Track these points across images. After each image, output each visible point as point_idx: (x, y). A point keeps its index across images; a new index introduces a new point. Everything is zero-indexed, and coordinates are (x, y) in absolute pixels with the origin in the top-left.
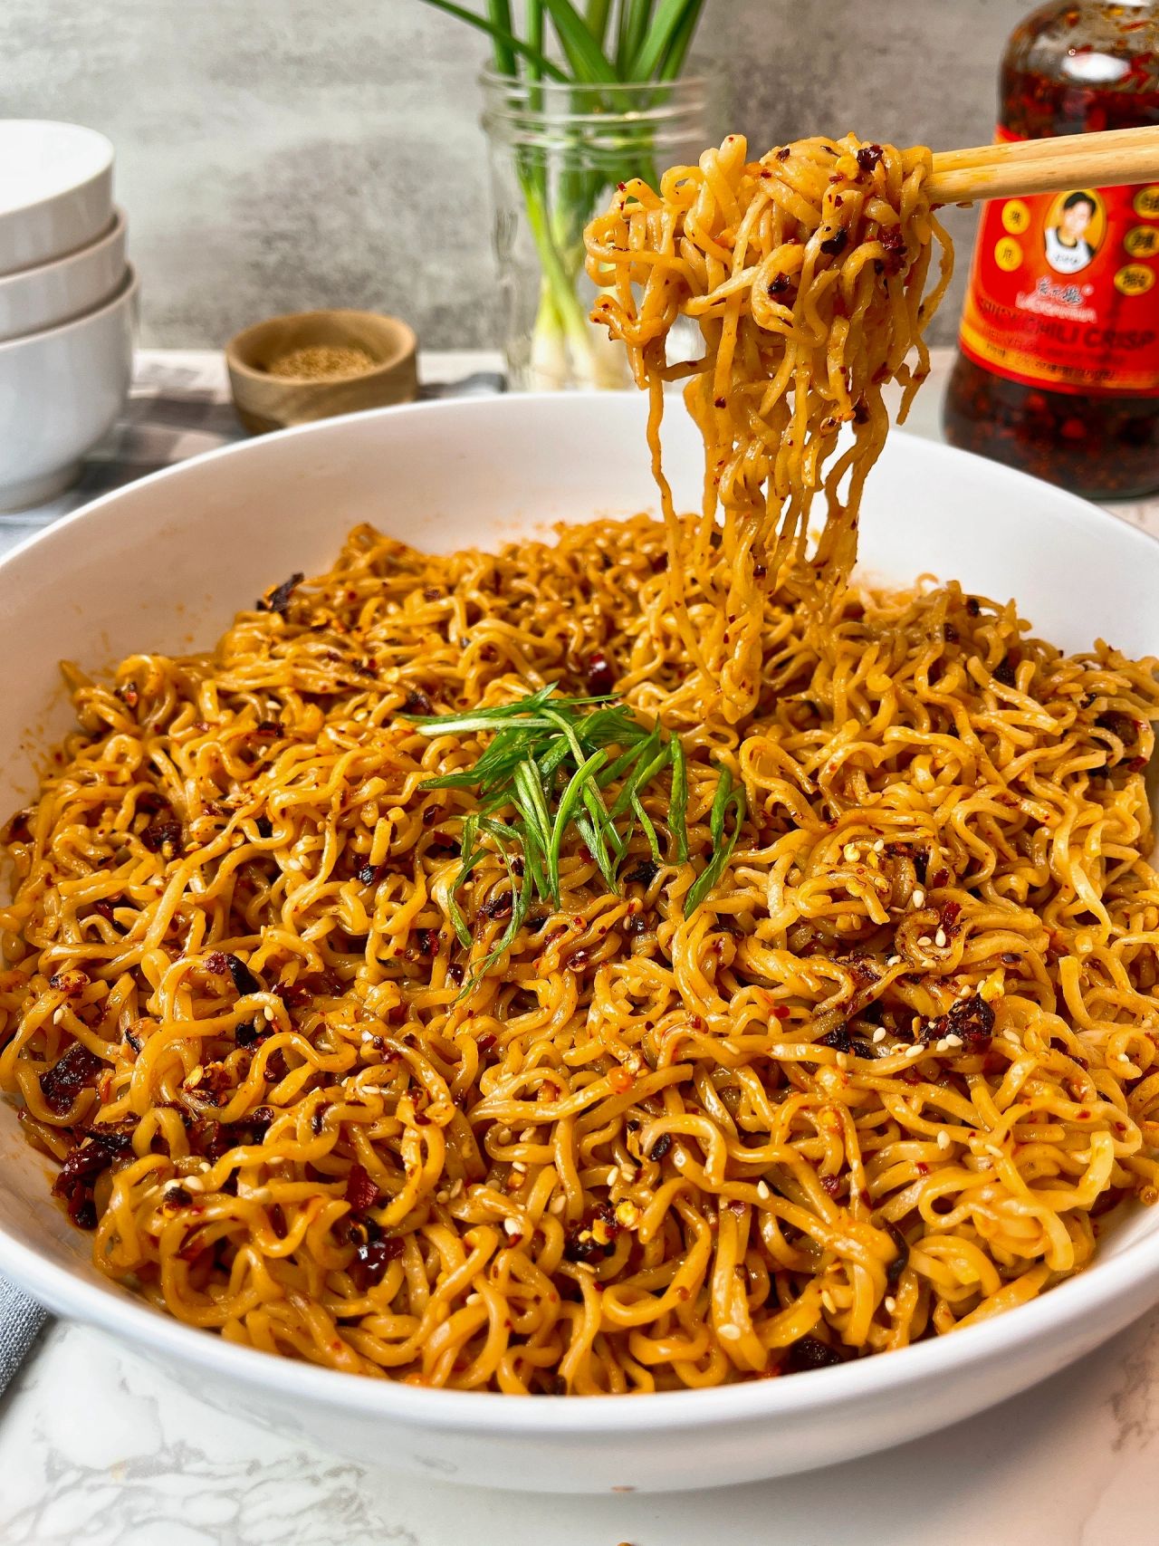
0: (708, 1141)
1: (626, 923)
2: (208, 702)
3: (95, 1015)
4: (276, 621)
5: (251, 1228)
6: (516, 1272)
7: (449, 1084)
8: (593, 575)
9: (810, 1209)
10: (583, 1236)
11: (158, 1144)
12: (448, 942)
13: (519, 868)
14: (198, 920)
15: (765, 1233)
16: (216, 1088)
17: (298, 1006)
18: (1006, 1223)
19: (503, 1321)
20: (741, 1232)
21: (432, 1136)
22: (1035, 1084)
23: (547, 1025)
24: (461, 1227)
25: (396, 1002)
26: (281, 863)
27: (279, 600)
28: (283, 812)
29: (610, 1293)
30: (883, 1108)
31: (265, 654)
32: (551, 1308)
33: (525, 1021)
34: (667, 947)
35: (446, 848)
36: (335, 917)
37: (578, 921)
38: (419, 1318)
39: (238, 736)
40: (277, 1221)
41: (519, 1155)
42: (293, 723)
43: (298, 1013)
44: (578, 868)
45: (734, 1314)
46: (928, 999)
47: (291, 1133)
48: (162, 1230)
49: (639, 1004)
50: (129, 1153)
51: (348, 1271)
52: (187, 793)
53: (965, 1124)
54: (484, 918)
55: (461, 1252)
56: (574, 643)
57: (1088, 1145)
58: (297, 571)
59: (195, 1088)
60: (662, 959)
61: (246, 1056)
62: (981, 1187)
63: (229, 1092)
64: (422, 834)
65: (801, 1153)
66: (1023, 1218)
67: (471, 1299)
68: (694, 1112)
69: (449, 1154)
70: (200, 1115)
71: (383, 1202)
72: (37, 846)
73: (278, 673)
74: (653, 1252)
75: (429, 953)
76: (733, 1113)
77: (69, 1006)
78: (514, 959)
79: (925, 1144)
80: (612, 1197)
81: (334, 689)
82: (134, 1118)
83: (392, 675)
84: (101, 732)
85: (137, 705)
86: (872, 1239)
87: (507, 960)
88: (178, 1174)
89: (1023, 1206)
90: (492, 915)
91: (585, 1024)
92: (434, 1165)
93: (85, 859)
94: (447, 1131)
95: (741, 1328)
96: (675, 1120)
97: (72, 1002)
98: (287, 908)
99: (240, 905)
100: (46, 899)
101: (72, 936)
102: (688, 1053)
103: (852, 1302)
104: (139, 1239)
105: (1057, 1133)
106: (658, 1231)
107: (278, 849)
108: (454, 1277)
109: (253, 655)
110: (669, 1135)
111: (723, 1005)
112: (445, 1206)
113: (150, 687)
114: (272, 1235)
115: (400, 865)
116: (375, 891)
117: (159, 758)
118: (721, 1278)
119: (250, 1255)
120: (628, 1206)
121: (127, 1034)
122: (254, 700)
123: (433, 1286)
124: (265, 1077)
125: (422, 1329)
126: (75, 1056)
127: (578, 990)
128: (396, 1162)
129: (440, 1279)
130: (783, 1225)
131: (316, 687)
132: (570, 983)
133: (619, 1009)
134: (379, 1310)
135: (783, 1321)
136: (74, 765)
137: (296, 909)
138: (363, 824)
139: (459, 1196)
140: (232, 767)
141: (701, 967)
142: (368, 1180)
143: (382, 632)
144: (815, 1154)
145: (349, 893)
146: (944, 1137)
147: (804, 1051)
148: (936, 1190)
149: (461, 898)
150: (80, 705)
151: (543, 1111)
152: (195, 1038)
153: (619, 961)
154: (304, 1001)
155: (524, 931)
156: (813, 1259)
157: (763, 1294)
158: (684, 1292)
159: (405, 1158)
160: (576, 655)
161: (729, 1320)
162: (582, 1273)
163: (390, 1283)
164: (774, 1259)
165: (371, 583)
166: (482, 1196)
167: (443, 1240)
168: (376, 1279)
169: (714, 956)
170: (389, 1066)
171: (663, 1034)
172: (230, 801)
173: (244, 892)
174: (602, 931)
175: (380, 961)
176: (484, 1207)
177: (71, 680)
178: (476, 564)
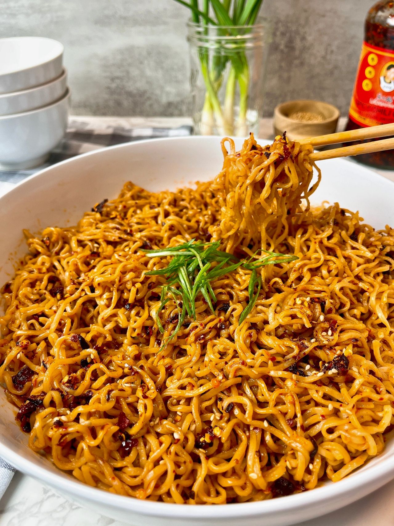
0: (246, 405)
1: (218, 326)
2: (74, 244)
3: (32, 355)
4: (98, 216)
5: (84, 435)
6: (177, 452)
7: (155, 383)
8: (208, 200)
9: (282, 431)
10: (202, 440)
11: (52, 403)
12: (156, 331)
13: (181, 305)
14: (68, 322)
15: (266, 439)
16: (73, 383)
17: (103, 353)
18: (353, 438)
19: (173, 471)
20: (258, 439)
21: (148, 403)
22: (364, 387)
23: (190, 361)
24: (158, 435)
25: (137, 352)
26: (98, 302)
27: (99, 208)
28: (99, 284)
29: (211, 460)
30: (309, 394)
31: (94, 227)
32: (190, 466)
33: (182, 360)
34: (233, 334)
35: (156, 297)
36: (116, 321)
37: (201, 325)
38: (143, 468)
39: (84, 256)
40: (93, 432)
41: (180, 409)
42: (103, 252)
43: (103, 356)
44: (202, 306)
45: (255, 469)
46: (325, 355)
47: (99, 401)
48: (53, 435)
49: (222, 355)
50: (42, 406)
51: (118, 451)
52: (66, 276)
53: (338, 401)
54: (168, 323)
55: (158, 445)
56: (201, 225)
57: (383, 410)
58: (106, 198)
59: (66, 383)
60: (231, 338)
61: (84, 371)
62: (344, 425)
63: (78, 384)
64: (147, 292)
65: (280, 411)
66: (359, 436)
67: (161, 462)
68: (242, 395)
69: (155, 408)
70: (67, 393)
71: (131, 425)
72: (13, 294)
73: (98, 234)
74: (226, 445)
75: (149, 335)
76: (256, 395)
77: (23, 352)
78: (179, 337)
79: (324, 408)
80: (212, 425)
81: (118, 240)
82: (44, 394)
83: (138, 235)
84: (37, 254)
85: (49, 245)
86: (305, 443)
87: (176, 338)
88: (59, 415)
89: (359, 432)
90: (171, 322)
91: (203, 361)
92: (149, 413)
93: (30, 299)
94: (154, 400)
95: (258, 475)
96: (235, 398)
97: (24, 351)
98: (100, 318)
99: (83, 316)
100: (16, 314)
101: (24, 327)
102: (240, 373)
103: (297, 465)
104: (44, 438)
105: (371, 405)
106: (228, 438)
107: (97, 297)
108: (155, 454)
109: (90, 228)
110: (232, 403)
111: (252, 356)
112: (153, 427)
113: (54, 238)
114: (92, 438)
115: (139, 303)
116: (130, 312)
117: (56, 264)
118: (251, 456)
119: (83, 445)
120: (218, 428)
121: (43, 363)
122: (90, 244)
123: (148, 457)
124: (91, 379)
125: (144, 473)
126: (25, 370)
127: (201, 349)
128: (136, 411)
129: (150, 454)
130: (273, 436)
131: (111, 239)
132: (198, 347)
133: (215, 356)
134: (129, 465)
135: (273, 472)
136: (27, 266)
137: (103, 318)
138: (127, 288)
139: (158, 424)
140: (82, 267)
141: (245, 342)
142: (126, 417)
143: (134, 220)
144: (285, 411)
145: (121, 312)
146: (331, 406)
147: (281, 374)
148: (328, 425)
149: (161, 315)
150: (29, 245)
151: (188, 393)
152: (67, 365)
153: (216, 339)
154: (105, 351)
155: (183, 328)
156: (283, 448)
157: (265, 461)
158: (237, 460)
159: (139, 410)
160: (202, 228)
161: (253, 472)
162: (201, 453)
163: (132, 456)
164: (270, 448)
165: (131, 202)
166: (166, 424)
167: (152, 440)
168: (128, 453)
169: (249, 338)
170: (134, 376)
171: (231, 367)
172: (81, 279)
173: (84, 312)
174: (210, 328)
175: (131, 337)
176: (167, 428)
177: (27, 236)
178: (168, 196)
